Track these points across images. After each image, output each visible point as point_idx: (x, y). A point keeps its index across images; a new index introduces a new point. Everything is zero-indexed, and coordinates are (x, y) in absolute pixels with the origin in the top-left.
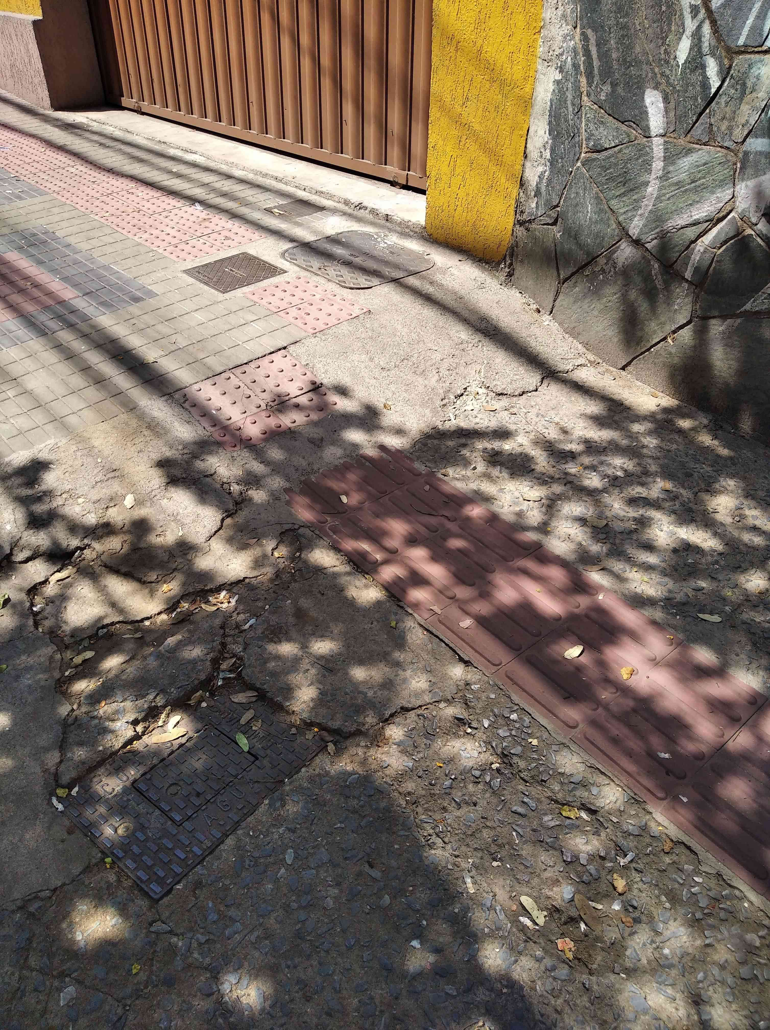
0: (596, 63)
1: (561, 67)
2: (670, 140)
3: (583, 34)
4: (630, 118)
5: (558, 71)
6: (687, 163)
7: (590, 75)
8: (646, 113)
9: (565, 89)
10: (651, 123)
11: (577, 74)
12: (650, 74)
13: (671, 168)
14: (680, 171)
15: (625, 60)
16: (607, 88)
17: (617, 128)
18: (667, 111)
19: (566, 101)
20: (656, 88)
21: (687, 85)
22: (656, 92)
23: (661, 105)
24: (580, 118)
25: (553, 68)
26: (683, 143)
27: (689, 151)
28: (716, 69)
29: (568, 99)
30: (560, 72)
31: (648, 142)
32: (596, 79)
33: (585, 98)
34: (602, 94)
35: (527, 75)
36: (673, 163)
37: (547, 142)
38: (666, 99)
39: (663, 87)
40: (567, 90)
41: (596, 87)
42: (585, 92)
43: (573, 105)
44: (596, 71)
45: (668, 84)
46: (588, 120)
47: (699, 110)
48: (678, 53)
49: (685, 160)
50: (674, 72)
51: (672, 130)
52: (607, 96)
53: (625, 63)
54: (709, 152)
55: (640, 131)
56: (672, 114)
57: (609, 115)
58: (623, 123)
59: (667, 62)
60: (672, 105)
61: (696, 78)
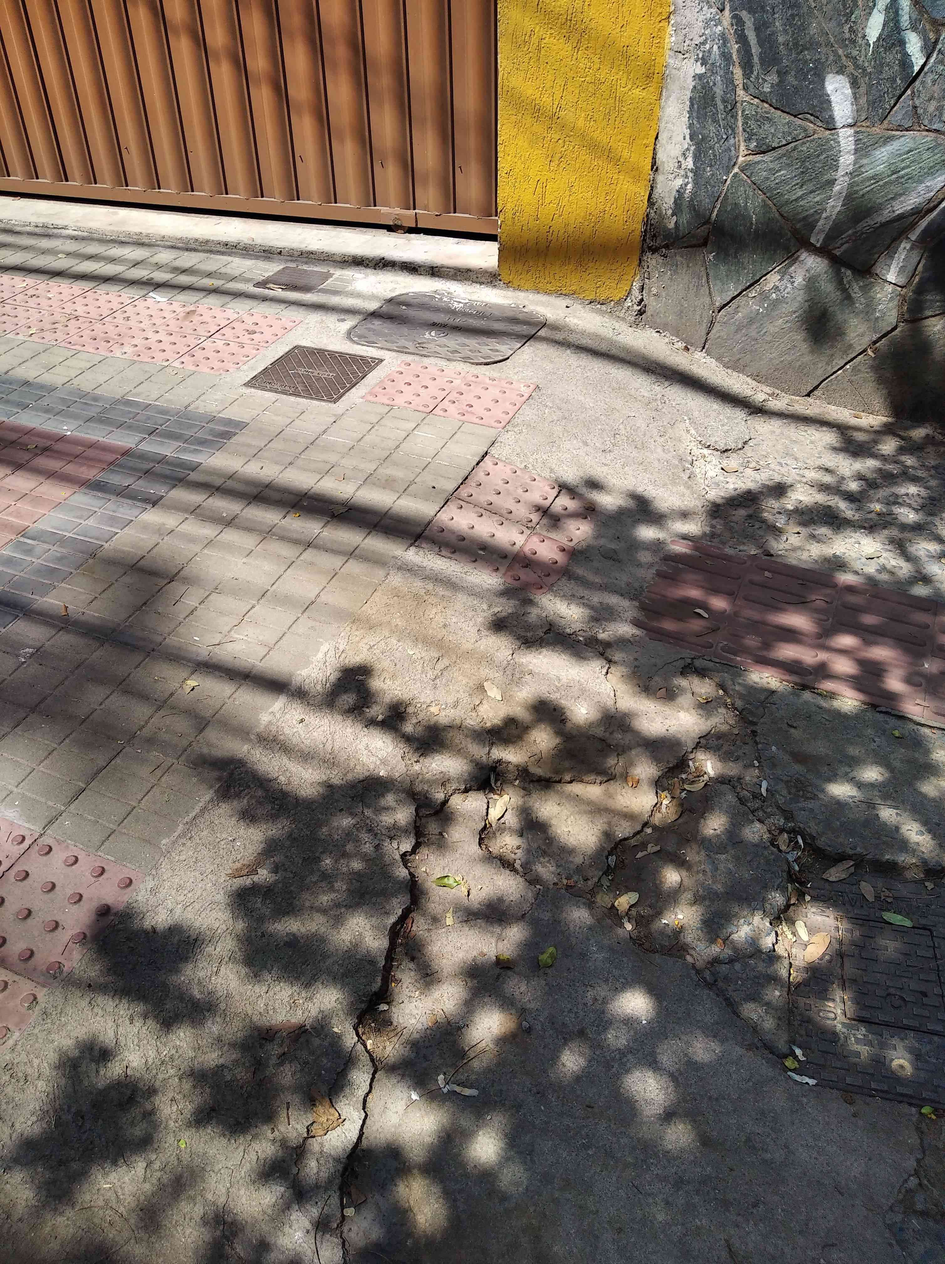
0: (755, 50)
1: (703, 58)
2: (863, 129)
3: (735, 17)
4: (806, 110)
5: (699, 63)
6: (885, 153)
7: (747, 66)
8: (829, 102)
9: (711, 84)
10: (836, 114)
11: (728, 65)
12: (832, 58)
13: (865, 161)
14: (877, 163)
15: (796, 44)
16: (773, 78)
17: (788, 123)
18: (855, 97)
19: (713, 98)
20: (841, 71)
21: (882, 65)
22: (840, 77)
23: (849, 91)
24: (735, 117)
25: (692, 60)
26: (878, 131)
27: (888, 140)
28: (919, 45)
29: (717, 95)
30: (702, 64)
31: (832, 135)
32: (757, 68)
33: (740, 92)
34: (766, 85)
35: (651, 71)
36: (867, 155)
37: (688, 149)
38: (854, 84)
39: (851, 69)
40: (715, 84)
41: (757, 78)
42: (741, 86)
43: (724, 101)
44: (756, 59)
45: (857, 67)
46: (746, 118)
47: (898, 92)
48: (867, 31)
49: (883, 150)
50: (863, 51)
51: (863, 118)
52: (772, 87)
53: (797, 46)
54: (914, 139)
55: (820, 124)
56: (863, 101)
57: (775, 108)
58: (795, 116)
59: (853, 42)
60: (863, 89)
61: (892, 57)
